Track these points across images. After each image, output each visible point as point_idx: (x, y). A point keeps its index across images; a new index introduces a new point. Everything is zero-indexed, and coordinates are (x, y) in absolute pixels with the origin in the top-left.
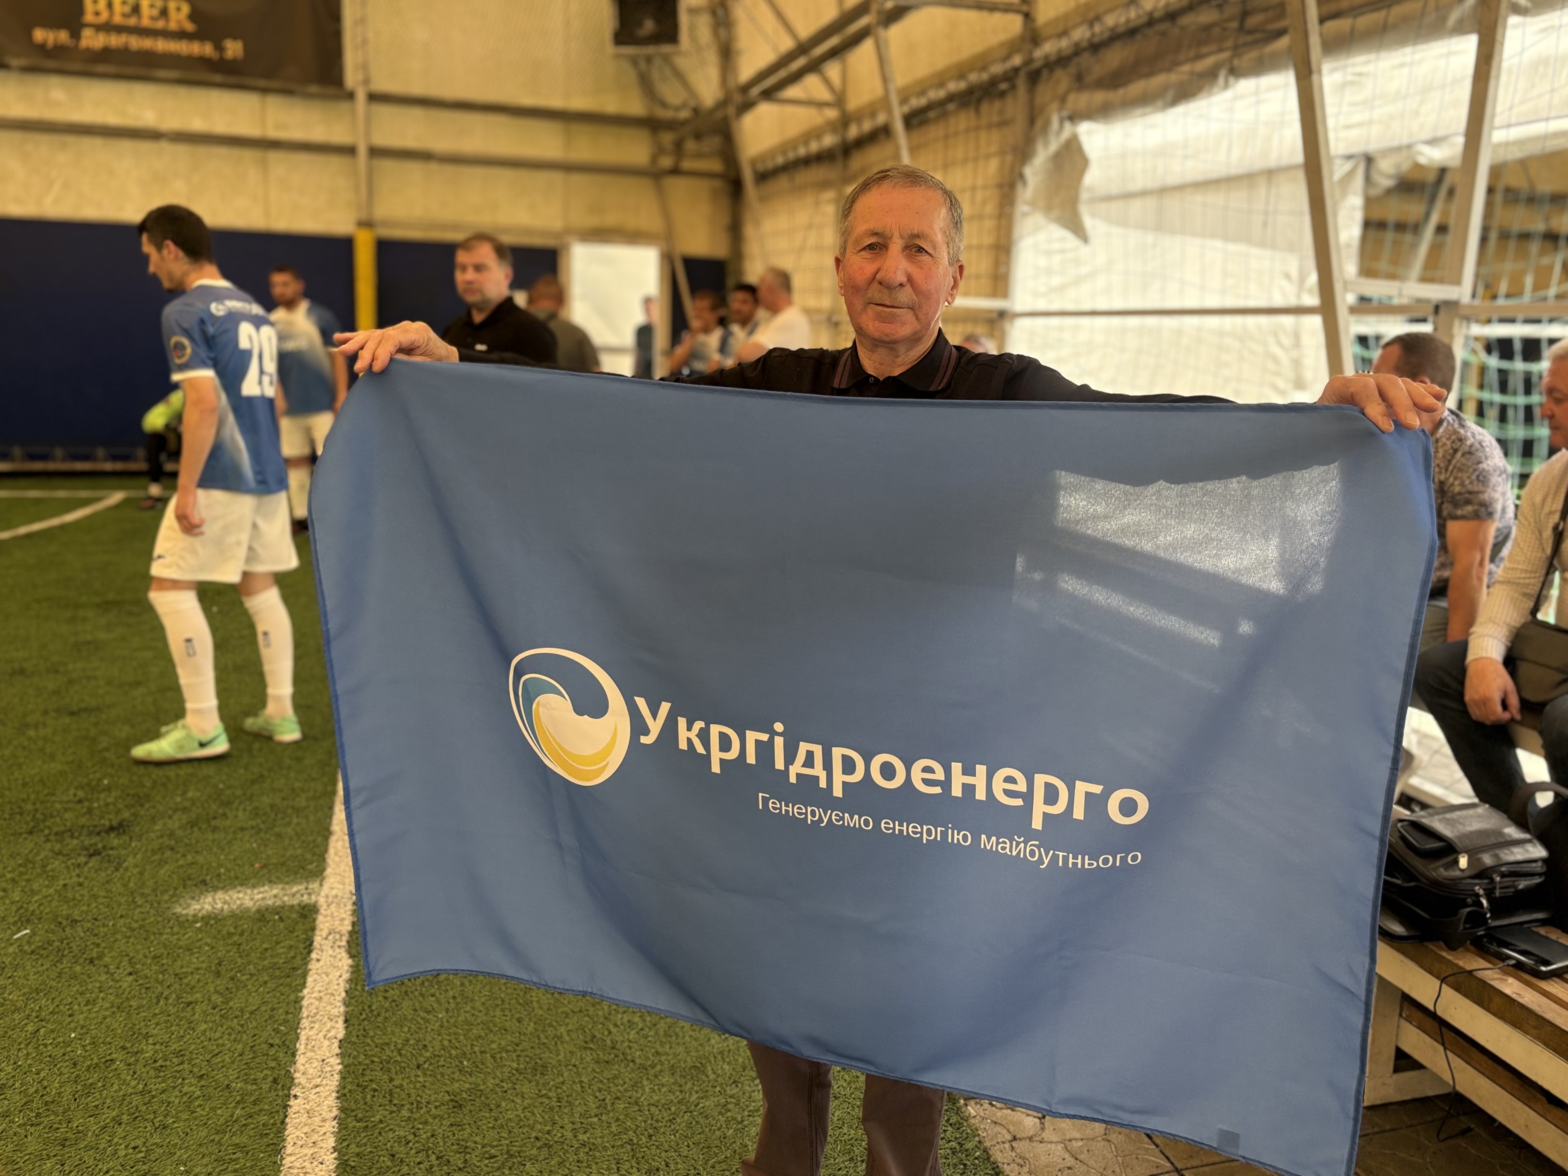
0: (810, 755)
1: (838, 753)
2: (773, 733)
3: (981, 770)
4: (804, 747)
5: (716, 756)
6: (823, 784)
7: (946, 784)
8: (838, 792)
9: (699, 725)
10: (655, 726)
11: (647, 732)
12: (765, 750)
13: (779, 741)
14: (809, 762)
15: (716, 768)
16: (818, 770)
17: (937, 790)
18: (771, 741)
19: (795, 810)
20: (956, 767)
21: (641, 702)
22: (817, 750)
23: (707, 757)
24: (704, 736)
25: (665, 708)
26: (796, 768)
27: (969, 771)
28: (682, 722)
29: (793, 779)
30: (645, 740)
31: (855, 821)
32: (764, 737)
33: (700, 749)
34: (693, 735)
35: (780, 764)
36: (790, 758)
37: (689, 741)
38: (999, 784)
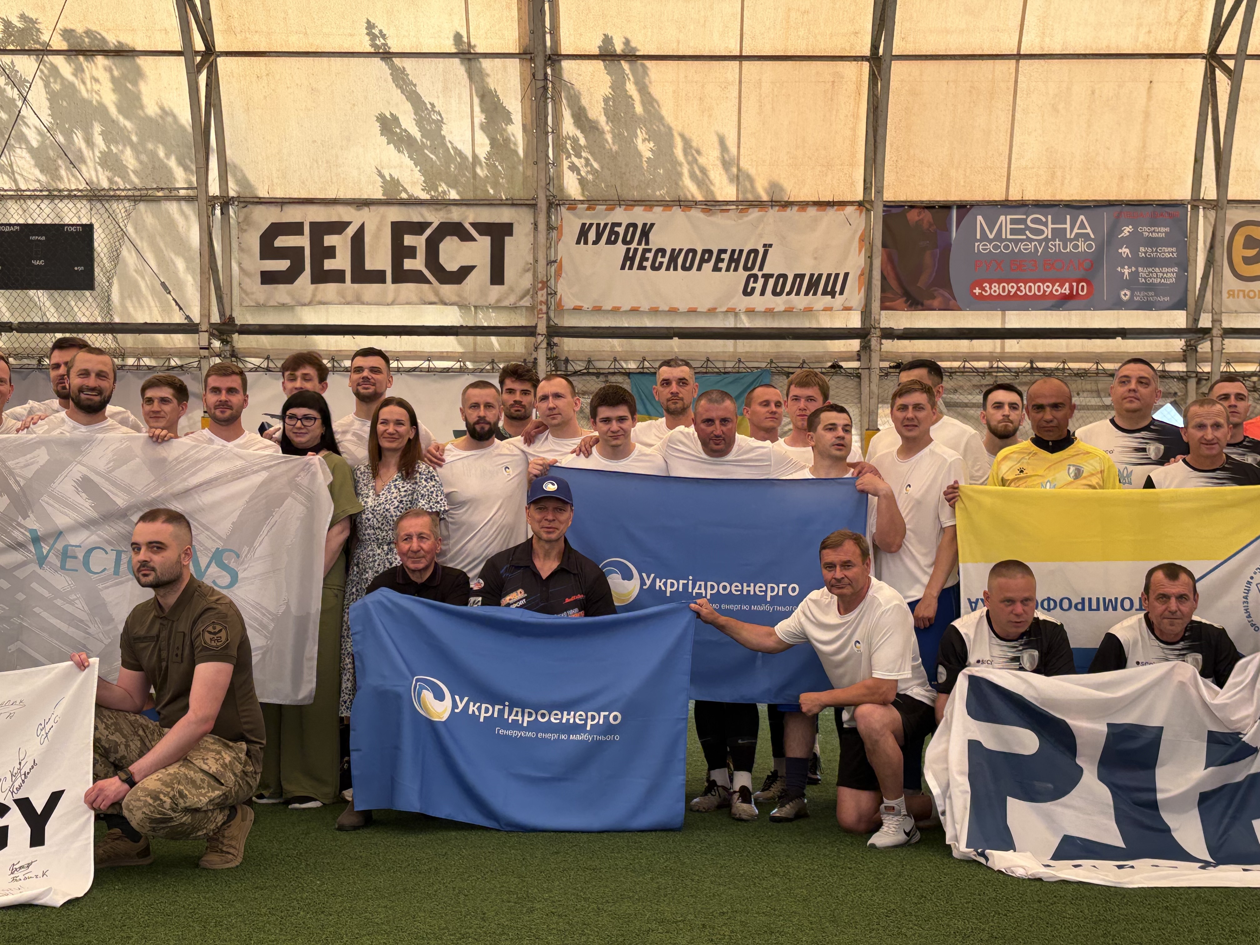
0: (700, 585)
1: (709, 584)
3: (752, 585)
4: (698, 583)
5: (669, 590)
7: (742, 591)
9: (664, 580)
10: (648, 583)
11: (645, 585)
12: (685, 586)
13: (690, 582)
14: (700, 588)
15: (668, 595)
17: (739, 593)
20: (745, 585)
21: (644, 575)
22: (703, 583)
23: (666, 591)
24: (665, 584)
25: (652, 575)
26: (696, 590)
27: (748, 585)
28: (658, 580)
32: (686, 581)
33: (663, 589)
35: (690, 590)
36: (693, 588)
37: (660, 586)
38: (757, 589)
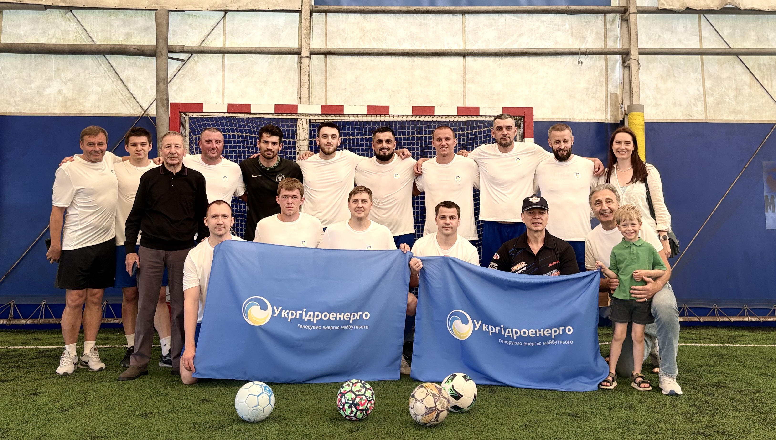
0: (310, 315)
1: (316, 313)
2: (303, 311)
3: (343, 314)
4: (309, 313)
5: (290, 317)
6: (312, 321)
7: (336, 318)
8: (315, 322)
9: (287, 311)
10: (277, 312)
11: (275, 314)
12: (301, 315)
13: (304, 313)
14: (310, 316)
15: (289, 320)
16: (311, 318)
17: (334, 319)
18: (303, 313)
19: (306, 327)
20: (338, 314)
21: (275, 308)
22: (312, 313)
23: (288, 318)
24: (288, 314)
25: (280, 308)
26: (307, 318)
27: (340, 314)
28: (283, 311)
29: (306, 320)
30: (275, 315)
31: (318, 328)
32: (301, 312)
33: (287, 316)
34: (285, 314)
35: (303, 318)
36: (306, 316)
37: (284, 315)
38: (345, 316)
